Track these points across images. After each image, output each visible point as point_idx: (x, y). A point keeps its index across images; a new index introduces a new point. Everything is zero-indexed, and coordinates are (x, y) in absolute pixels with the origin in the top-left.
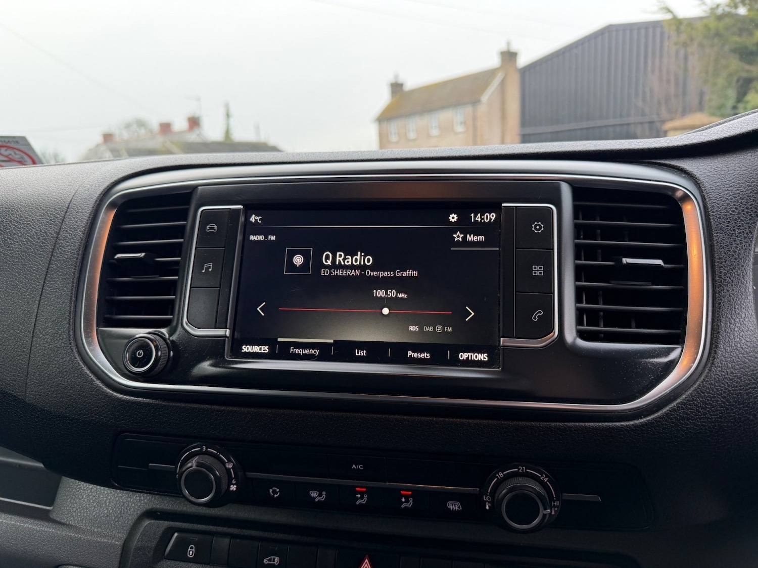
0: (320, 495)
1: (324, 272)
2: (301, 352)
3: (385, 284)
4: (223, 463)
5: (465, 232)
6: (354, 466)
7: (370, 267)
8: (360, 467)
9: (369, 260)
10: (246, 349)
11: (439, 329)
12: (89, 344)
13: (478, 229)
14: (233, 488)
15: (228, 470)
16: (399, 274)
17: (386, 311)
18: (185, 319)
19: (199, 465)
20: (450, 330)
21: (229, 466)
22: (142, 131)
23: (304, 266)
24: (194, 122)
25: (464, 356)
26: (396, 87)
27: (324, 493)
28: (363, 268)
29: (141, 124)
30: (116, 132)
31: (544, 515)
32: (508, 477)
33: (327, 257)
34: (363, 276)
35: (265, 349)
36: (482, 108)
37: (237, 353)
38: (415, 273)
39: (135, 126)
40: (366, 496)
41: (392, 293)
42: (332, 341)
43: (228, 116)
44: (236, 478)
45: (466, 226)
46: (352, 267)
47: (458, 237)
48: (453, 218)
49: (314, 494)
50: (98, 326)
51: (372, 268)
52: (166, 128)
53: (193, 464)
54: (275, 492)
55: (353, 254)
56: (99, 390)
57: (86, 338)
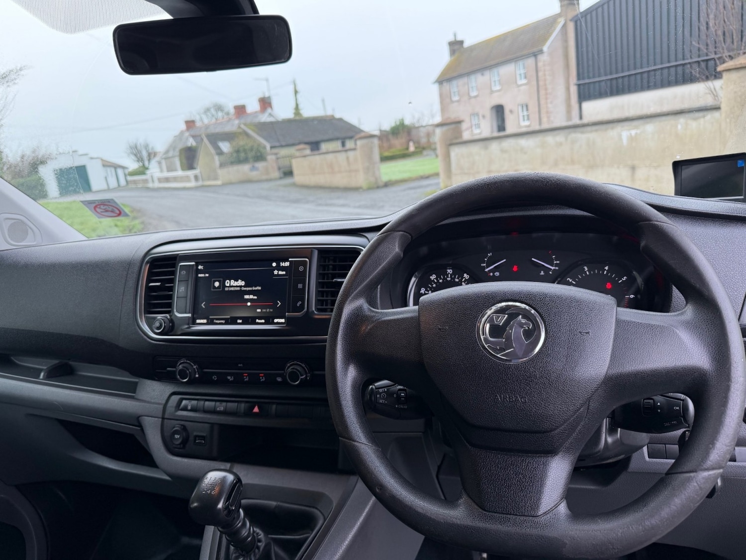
0: (231, 378)
1: (226, 289)
2: (218, 322)
3: (249, 293)
4: (192, 366)
5: (278, 270)
6: (239, 365)
7: (243, 286)
8: (241, 365)
9: (243, 283)
10: (198, 321)
11: (268, 310)
12: (141, 321)
13: (283, 269)
14: (197, 376)
15: (194, 369)
16: (254, 288)
17: (249, 304)
18: (175, 310)
19: (183, 367)
20: (271, 310)
21: (195, 367)
22: (220, 114)
23: (219, 287)
24: (265, 103)
25: (276, 321)
26: (456, 46)
27: (233, 377)
28: (241, 286)
29: (219, 108)
30: (197, 118)
31: (301, 379)
32: (291, 365)
33: (228, 283)
34: (241, 290)
35: (205, 321)
36: (544, 58)
37: (194, 323)
38: (260, 288)
39: (213, 111)
40: (248, 377)
41: (251, 297)
42: (229, 317)
43: (296, 92)
44: (198, 372)
45: (279, 268)
46: (237, 286)
47: (276, 272)
48: (274, 264)
49: (229, 378)
50: (144, 314)
51: (244, 286)
52: (240, 110)
53: (181, 367)
54: (215, 378)
55: (237, 281)
56: (146, 340)
57: (140, 319)
